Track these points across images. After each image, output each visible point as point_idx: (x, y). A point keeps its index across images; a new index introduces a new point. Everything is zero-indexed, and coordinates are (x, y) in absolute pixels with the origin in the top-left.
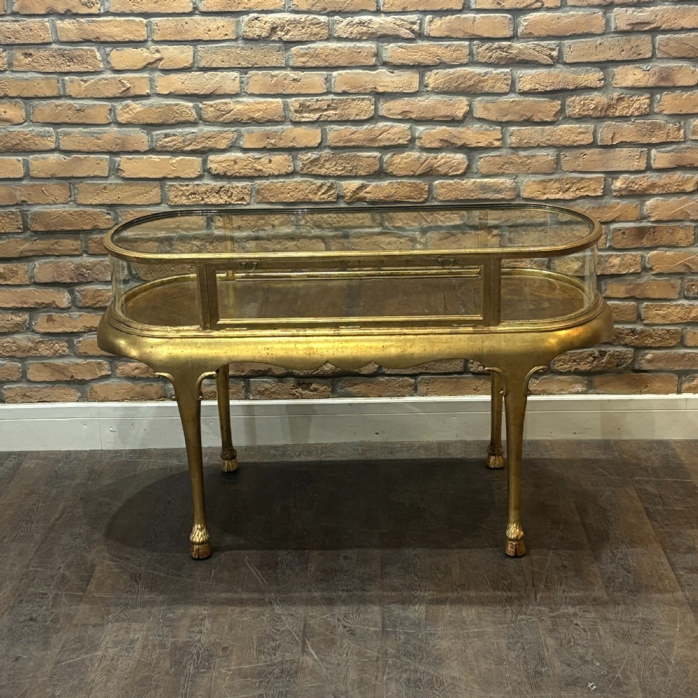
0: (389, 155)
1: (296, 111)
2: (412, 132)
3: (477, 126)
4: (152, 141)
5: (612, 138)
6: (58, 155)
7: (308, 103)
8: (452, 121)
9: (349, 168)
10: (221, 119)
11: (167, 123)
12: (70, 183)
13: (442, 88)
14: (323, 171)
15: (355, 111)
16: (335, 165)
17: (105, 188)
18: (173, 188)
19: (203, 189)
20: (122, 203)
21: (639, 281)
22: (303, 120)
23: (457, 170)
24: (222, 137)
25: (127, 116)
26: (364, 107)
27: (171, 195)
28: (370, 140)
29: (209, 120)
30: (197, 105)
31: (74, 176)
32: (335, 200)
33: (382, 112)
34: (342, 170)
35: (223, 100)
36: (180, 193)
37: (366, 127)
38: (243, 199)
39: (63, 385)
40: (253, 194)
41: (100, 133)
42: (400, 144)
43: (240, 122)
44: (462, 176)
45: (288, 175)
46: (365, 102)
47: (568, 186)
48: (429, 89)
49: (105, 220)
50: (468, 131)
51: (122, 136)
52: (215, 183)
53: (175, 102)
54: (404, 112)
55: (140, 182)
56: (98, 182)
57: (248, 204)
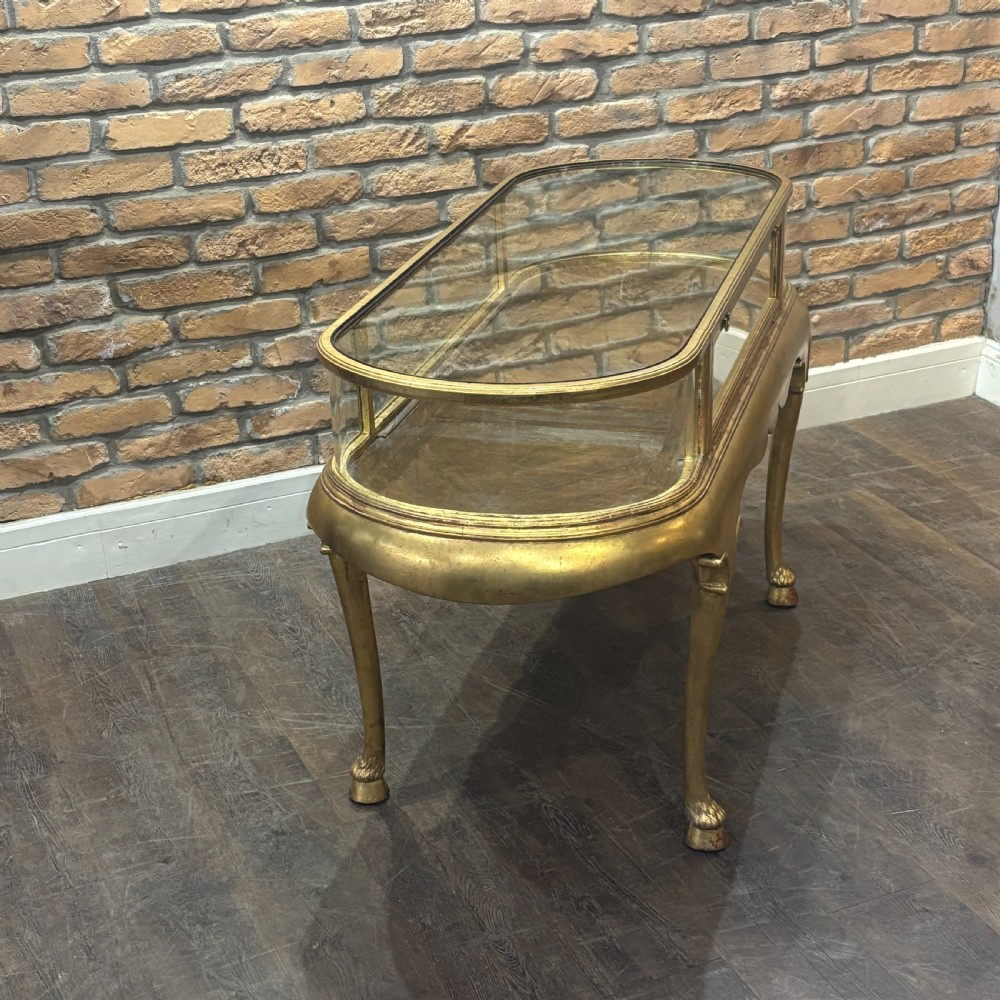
0: (496, 78)
1: (368, 24)
2: (524, 42)
3: (607, 26)
4: (156, 88)
5: (771, 29)
6: (8, 125)
7: (385, 10)
8: (577, 21)
9: (444, 103)
10: (259, 46)
11: (179, 57)
12: (29, 169)
14: (407, 112)
15: (448, 18)
16: (423, 101)
17: (86, 171)
18: (191, 160)
19: (237, 157)
20: (113, 191)
21: (803, 220)
22: (378, 36)
23: (584, 92)
24: (261, 72)
25: (116, 52)
26: (461, 10)
27: (189, 170)
28: (470, 59)
29: (241, 48)
30: (221, 26)
31: (36, 156)
32: (426, 153)
33: (485, 16)
34: (432, 107)
35: (261, 16)
36: (203, 166)
37: (464, 39)
38: (296, 165)
39: (36, 491)
40: (311, 156)
41: (74, 84)
42: (510, 61)
43: (286, 47)
44: (589, 100)
45: (358, 122)
46: (462, 1)
47: (719, 101)
49: (88, 220)
50: (597, 34)
51: (109, 86)
52: (255, 145)
53: (190, 24)
54: (514, 13)
55: (140, 155)
56: (74, 162)
57: (304, 172)
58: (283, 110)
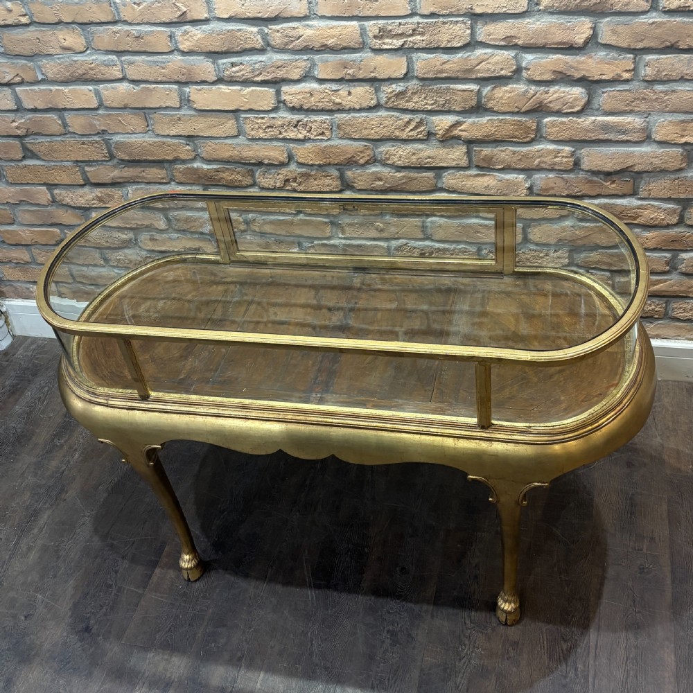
0: (489, 88)
1: (375, 37)
2: (517, 61)
3: (602, 54)
4: (219, 71)
6: (127, 84)
7: (390, 28)
8: (570, 48)
9: (441, 103)
10: (291, 47)
11: (232, 50)
12: (145, 113)
13: (558, 7)
14: (411, 105)
15: (446, 37)
16: (425, 98)
17: (179, 119)
18: (248, 121)
19: (280, 123)
20: (199, 134)
22: (385, 47)
23: (573, 107)
24: (294, 66)
25: (188, 43)
26: (458, 31)
27: (247, 127)
28: (465, 71)
29: (278, 47)
30: (262, 30)
31: (147, 106)
32: (425, 138)
33: (481, 37)
34: (432, 104)
35: (291, 24)
36: (257, 126)
37: (460, 55)
40: (334, 128)
41: (164, 63)
42: (502, 76)
43: (312, 49)
44: (578, 114)
45: (370, 109)
46: (459, 25)
48: (541, 8)
49: (185, 151)
50: (590, 60)
51: (187, 66)
52: (292, 116)
53: (238, 28)
54: (507, 37)
55: (214, 113)
56: (171, 113)
57: (329, 139)
58: (311, 95)
